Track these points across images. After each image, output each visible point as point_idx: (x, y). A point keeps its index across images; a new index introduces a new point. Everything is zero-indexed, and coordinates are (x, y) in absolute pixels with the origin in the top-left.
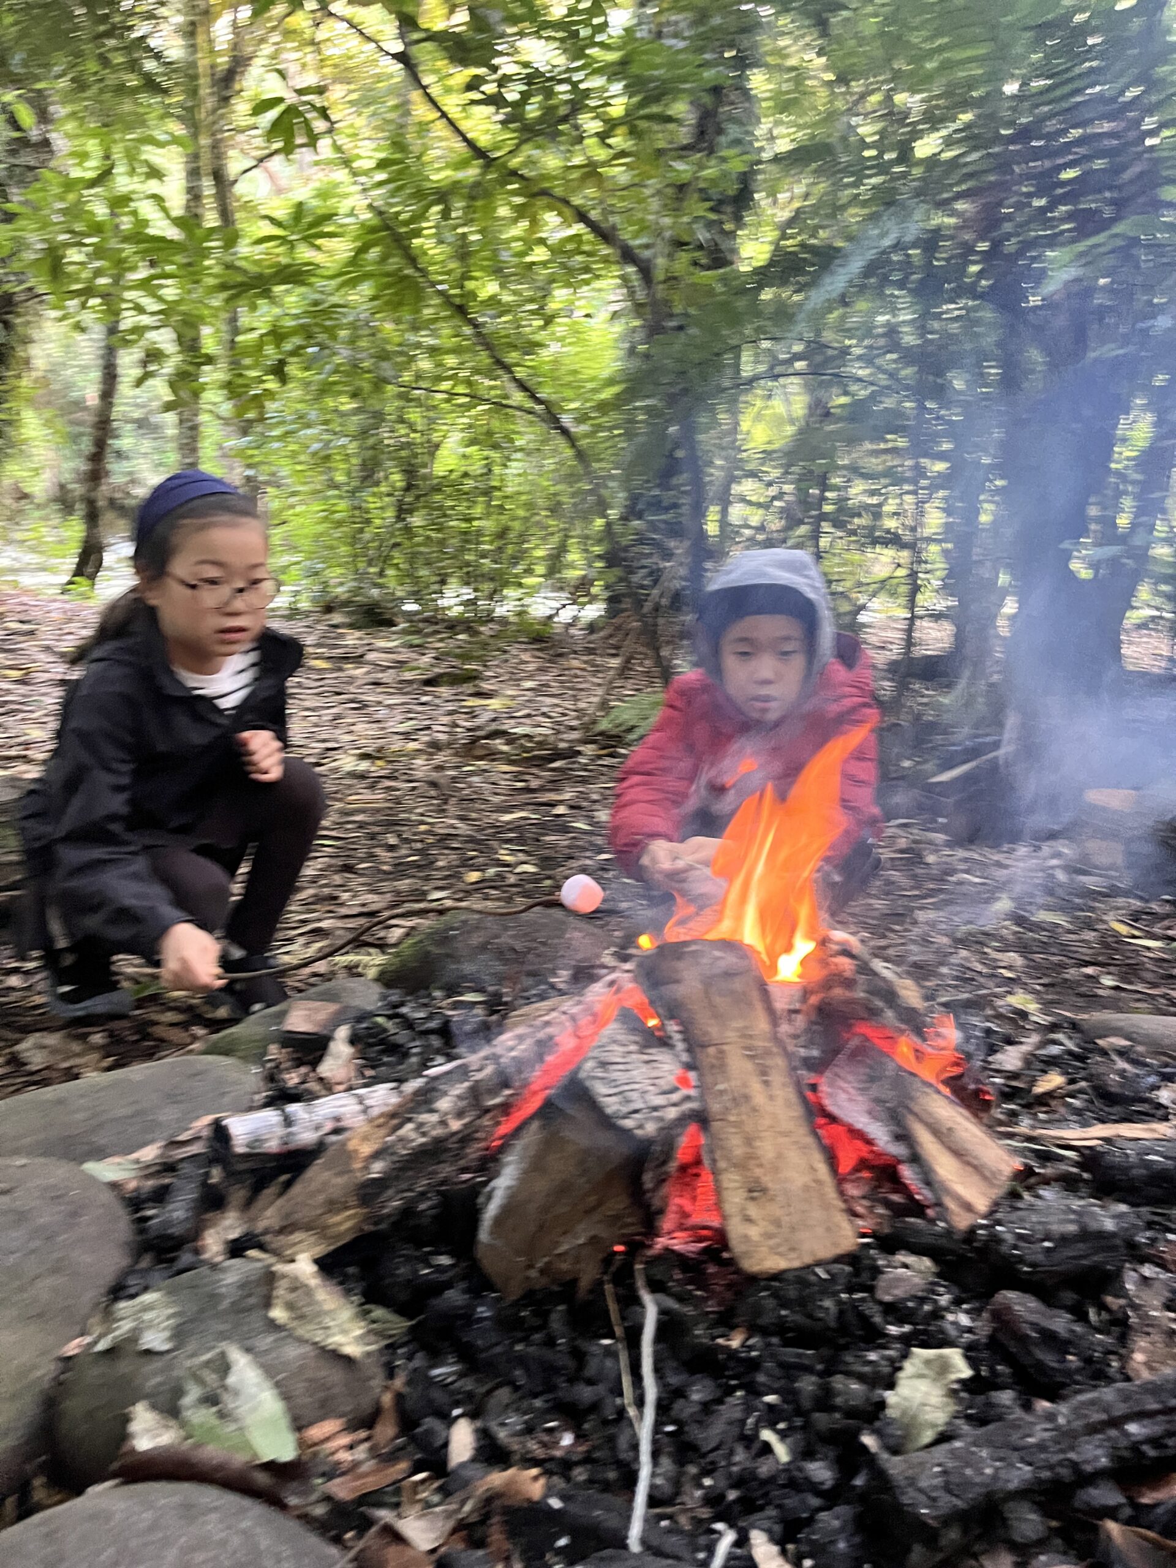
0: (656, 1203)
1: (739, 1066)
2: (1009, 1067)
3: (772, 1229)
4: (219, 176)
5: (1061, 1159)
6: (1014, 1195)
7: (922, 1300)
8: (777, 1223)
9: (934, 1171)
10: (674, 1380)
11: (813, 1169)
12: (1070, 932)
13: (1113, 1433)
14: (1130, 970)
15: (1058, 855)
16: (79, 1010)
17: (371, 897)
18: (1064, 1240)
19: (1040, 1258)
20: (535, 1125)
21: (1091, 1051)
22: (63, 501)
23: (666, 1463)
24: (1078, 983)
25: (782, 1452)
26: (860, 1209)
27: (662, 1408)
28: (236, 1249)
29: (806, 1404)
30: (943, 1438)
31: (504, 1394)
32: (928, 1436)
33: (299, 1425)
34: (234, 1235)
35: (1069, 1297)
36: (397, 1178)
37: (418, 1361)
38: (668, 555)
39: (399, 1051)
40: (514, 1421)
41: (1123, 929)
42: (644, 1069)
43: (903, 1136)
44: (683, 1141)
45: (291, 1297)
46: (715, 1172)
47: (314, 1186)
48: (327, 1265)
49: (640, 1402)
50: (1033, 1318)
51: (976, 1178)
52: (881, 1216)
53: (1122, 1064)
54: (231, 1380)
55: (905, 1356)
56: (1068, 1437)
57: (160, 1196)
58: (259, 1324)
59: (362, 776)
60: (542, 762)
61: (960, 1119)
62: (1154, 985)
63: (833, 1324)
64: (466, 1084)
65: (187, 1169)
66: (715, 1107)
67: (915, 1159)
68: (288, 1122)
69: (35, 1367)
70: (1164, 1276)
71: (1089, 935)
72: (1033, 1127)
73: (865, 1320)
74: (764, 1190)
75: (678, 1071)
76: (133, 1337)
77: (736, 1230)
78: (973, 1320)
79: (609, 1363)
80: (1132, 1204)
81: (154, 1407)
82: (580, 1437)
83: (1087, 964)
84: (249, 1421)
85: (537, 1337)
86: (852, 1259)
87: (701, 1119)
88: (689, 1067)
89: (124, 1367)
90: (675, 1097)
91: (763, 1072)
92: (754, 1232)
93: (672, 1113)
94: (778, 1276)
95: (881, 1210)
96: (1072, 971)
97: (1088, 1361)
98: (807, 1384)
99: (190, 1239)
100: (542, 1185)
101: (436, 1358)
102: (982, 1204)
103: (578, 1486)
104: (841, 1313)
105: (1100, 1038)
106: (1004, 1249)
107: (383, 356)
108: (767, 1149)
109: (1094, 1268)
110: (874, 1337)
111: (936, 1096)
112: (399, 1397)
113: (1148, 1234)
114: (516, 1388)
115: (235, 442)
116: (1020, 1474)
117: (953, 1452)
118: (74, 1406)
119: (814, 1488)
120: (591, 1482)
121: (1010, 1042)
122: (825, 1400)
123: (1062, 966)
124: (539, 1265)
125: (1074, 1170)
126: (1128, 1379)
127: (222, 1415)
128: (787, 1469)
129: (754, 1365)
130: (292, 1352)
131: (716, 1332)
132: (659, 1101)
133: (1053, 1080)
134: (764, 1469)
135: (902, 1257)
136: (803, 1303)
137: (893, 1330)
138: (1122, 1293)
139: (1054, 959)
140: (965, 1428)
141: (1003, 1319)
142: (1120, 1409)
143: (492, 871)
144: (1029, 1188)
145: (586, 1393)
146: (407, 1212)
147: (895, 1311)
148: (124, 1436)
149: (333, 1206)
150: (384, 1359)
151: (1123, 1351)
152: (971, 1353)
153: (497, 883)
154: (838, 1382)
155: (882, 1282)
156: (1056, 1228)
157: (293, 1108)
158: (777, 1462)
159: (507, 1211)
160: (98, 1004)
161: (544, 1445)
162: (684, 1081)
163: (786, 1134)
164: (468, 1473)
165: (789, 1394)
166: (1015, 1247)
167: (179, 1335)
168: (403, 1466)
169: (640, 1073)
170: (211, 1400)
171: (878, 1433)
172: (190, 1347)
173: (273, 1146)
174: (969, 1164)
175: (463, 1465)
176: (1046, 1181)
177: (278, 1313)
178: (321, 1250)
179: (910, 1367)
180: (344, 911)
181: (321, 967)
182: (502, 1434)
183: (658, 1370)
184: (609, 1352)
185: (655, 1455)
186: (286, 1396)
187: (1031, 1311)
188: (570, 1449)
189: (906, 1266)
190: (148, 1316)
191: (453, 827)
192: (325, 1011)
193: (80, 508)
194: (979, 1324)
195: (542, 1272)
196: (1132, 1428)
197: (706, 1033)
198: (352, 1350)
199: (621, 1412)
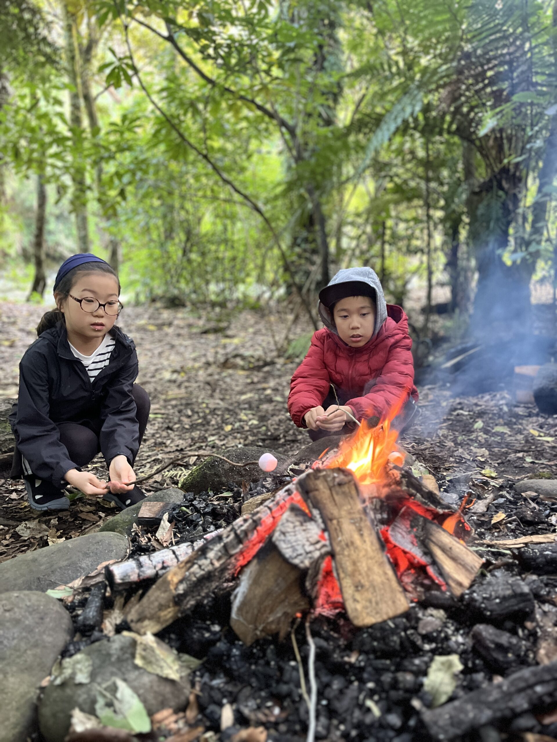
0: (313, 595)
1: (347, 527)
2: (480, 511)
3: (368, 604)
4: (87, 98)
5: (504, 555)
6: (483, 575)
7: (440, 632)
8: (370, 601)
9: (443, 568)
10: (325, 679)
11: (385, 574)
12: (510, 436)
13: (529, 692)
14: (539, 454)
15: (503, 398)
16: (45, 507)
17: (181, 442)
18: (504, 599)
19: (495, 607)
20: (255, 562)
21: (519, 499)
22: (25, 256)
23: (323, 720)
24: (515, 461)
25: (376, 711)
26: (410, 589)
27: (320, 695)
28: (119, 629)
29: (386, 687)
30: (451, 699)
31: (247, 691)
32: (444, 699)
33: (150, 714)
34: (118, 621)
35: (509, 624)
36: (192, 591)
37: (206, 678)
38: (313, 263)
39: (193, 524)
40: (252, 704)
41: (536, 433)
42: (303, 533)
43: (428, 553)
44: (323, 565)
45: (143, 653)
46: (339, 579)
47: (152, 598)
48: (160, 635)
49: (309, 691)
50: (493, 637)
51: (464, 570)
52: (420, 592)
53: (533, 505)
54: (119, 695)
55: (432, 660)
56: (508, 696)
57: (83, 604)
58: (130, 668)
59: (175, 381)
60: (259, 368)
61: (454, 543)
62: (550, 460)
63: (398, 647)
64: (222, 544)
65: (94, 590)
66: (338, 549)
67: (434, 563)
68: (140, 565)
69: (28, 692)
70: (554, 610)
71: (520, 437)
72: (491, 540)
73: (413, 644)
74: (362, 586)
75: (319, 532)
76: (72, 677)
77: (350, 606)
78: (465, 639)
79: (294, 674)
80: (539, 575)
81: (82, 710)
82: (282, 709)
83: (520, 452)
84: (127, 714)
85: (261, 662)
86: (407, 615)
87: (332, 555)
88: (324, 530)
89: (68, 691)
90: (318, 546)
91: (360, 530)
92: (359, 607)
93: (317, 554)
94: (372, 626)
95: (419, 589)
96: (512, 455)
97: (518, 656)
98: (387, 678)
99: (98, 625)
100: (259, 591)
101: (214, 675)
102: (466, 582)
103: (281, 734)
104: (402, 643)
105: (524, 492)
106: (477, 604)
107: (172, 178)
108: (363, 566)
109: (520, 611)
110: (418, 651)
111: (443, 533)
112: (197, 697)
113: (547, 589)
114: (252, 687)
115: (104, 224)
116: (486, 715)
117: (455, 708)
118: (46, 711)
119: (392, 727)
120: (288, 731)
121: (479, 498)
122: (395, 685)
123: (507, 453)
124: (260, 628)
125: (511, 561)
126: (537, 664)
127: (115, 712)
128: (380, 719)
129: (362, 669)
130: (146, 679)
131: (344, 654)
132: (311, 548)
133: (500, 516)
134: (368, 720)
135: (431, 611)
136: (384, 639)
137: (427, 647)
138: (533, 620)
139: (503, 450)
140: (461, 693)
141: (477, 639)
142: (532, 680)
143: (237, 425)
144: (490, 571)
145: (284, 688)
146: (199, 605)
147: (428, 638)
148: (69, 725)
149: (162, 607)
150: (191, 678)
151: (535, 649)
152: (463, 656)
153: (240, 430)
154: (400, 676)
155: (421, 624)
156: (501, 593)
157: (144, 559)
158: (374, 716)
159: (243, 604)
160: (53, 505)
161: (266, 715)
162: (322, 537)
163: (371, 558)
164: (230, 732)
165: (378, 682)
166: (483, 603)
167: (93, 675)
168: (201, 729)
169: (301, 536)
170: (109, 705)
171: (421, 699)
172: (99, 680)
173: (134, 577)
174: (460, 564)
175: (228, 728)
176: (498, 567)
177: (138, 662)
178: (157, 628)
179: (434, 666)
180: (168, 449)
181: (158, 478)
182: (246, 711)
183: (317, 676)
184: (295, 669)
185: (317, 717)
186: (144, 701)
187: (491, 635)
188: (277, 717)
189: (432, 615)
190: (79, 666)
191: (218, 404)
192: (158, 506)
193: (33, 260)
194: (467, 640)
195: (262, 631)
196: (539, 689)
197: (332, 514)
198: (174, 676)
199: (301, 696)
